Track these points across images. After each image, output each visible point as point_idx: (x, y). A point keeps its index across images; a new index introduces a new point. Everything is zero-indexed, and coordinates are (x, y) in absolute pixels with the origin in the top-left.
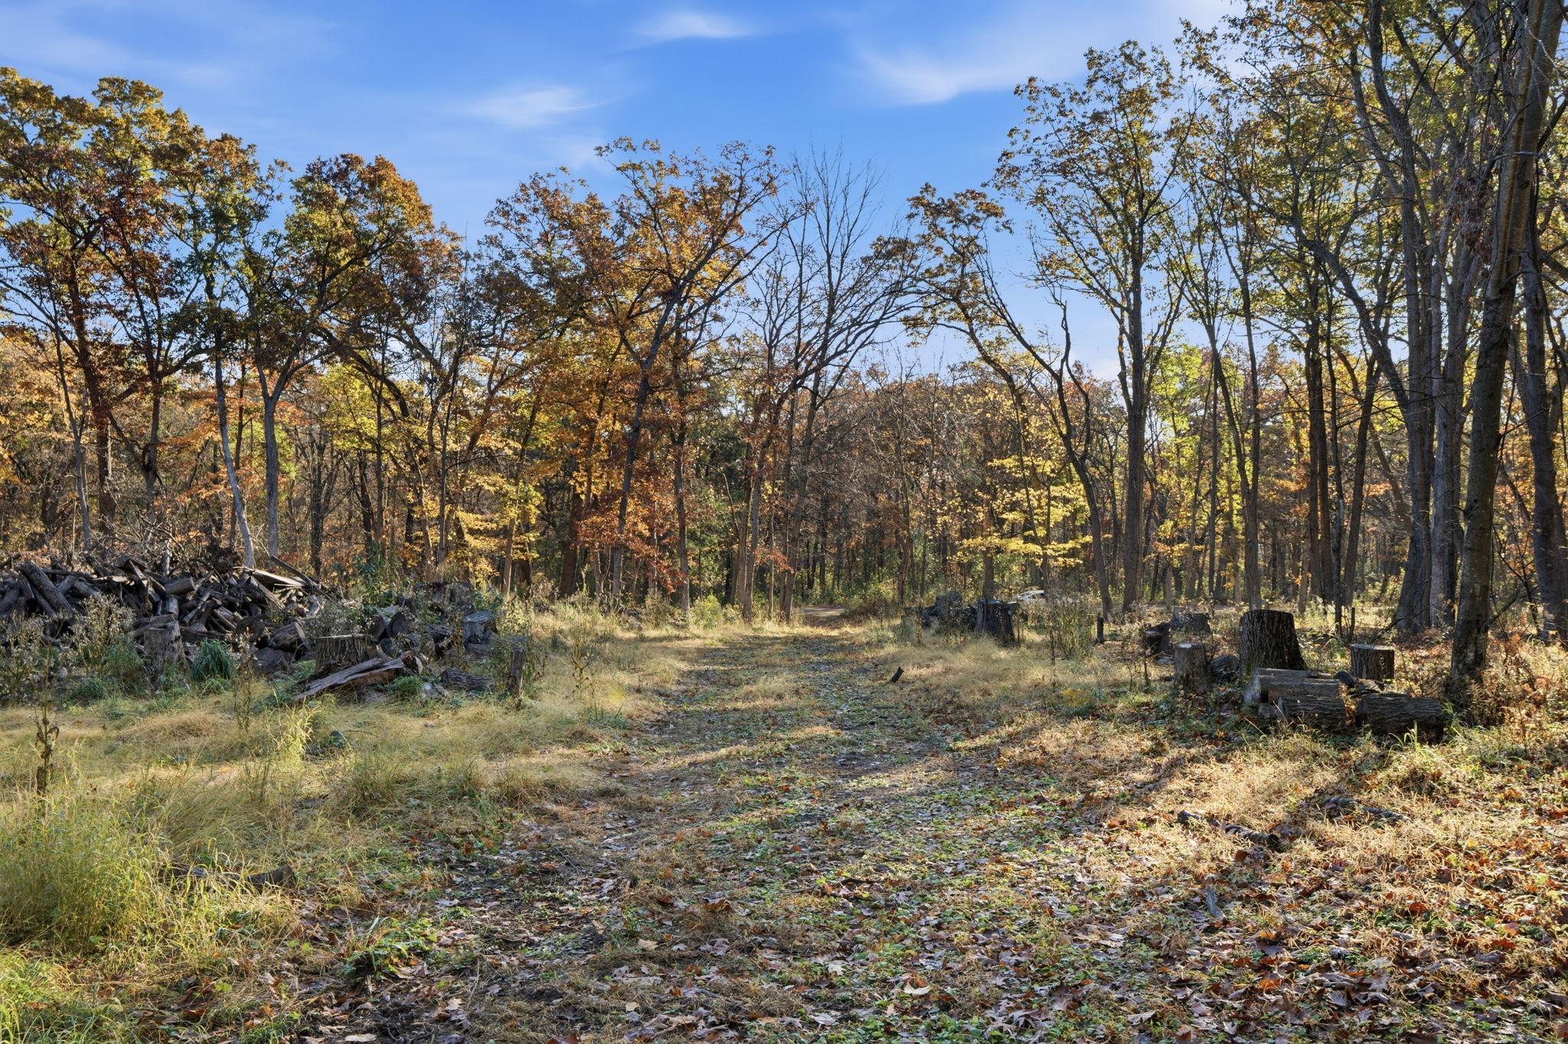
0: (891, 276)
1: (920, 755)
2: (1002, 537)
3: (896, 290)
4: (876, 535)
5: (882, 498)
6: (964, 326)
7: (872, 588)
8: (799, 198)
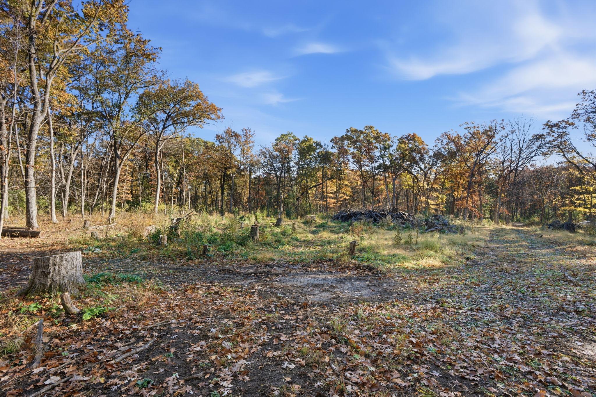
0: (538, 143)
1: (547, 248)
2: (575, 207)
3: (540, 147)
4: (533, 207)
5: (535, 197)
6: (562, 154)
7: (532, 219)
8: (511, 130)
